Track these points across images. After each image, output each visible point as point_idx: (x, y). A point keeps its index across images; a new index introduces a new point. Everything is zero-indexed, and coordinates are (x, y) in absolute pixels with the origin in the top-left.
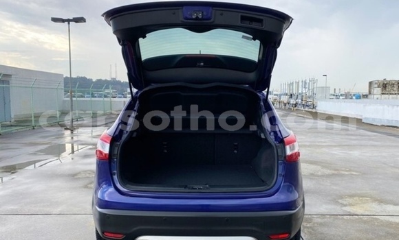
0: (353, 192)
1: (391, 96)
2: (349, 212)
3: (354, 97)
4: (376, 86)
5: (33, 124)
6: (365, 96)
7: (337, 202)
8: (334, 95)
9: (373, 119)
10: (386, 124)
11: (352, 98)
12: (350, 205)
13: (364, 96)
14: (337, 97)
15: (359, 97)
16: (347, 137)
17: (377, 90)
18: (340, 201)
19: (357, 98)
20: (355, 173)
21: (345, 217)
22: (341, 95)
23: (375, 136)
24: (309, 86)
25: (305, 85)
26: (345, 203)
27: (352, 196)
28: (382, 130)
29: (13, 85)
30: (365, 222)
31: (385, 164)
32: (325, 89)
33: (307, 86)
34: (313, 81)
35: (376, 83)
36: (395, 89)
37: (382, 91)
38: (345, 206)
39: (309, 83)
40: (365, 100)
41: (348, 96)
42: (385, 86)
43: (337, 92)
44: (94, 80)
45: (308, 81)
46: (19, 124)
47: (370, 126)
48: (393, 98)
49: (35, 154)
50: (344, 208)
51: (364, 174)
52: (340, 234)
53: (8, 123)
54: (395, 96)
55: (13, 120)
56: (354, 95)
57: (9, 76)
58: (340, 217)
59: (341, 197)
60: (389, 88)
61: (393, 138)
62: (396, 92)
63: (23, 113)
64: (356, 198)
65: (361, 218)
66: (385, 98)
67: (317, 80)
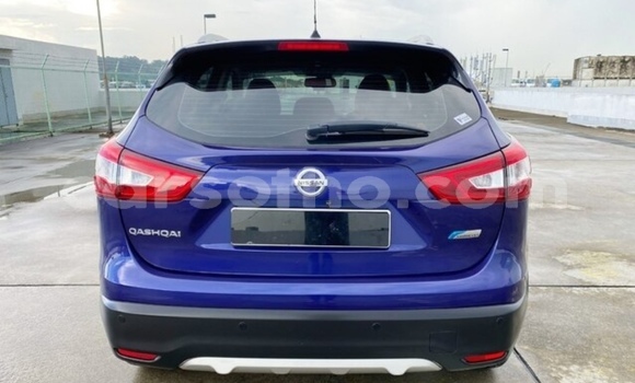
0: (579, 242)
1: (608, 81)
2: (580, 280)
3: (549, 85)
4: (586, 65)
5: (51, 128)
6: (568, 83)
7: (554, 260)
8: (517, 82)
9: (586, 118)
10: (605, 126)
11: (545, 86)
12: (579, 266)
13: (565, 81)
14: (522, 84)
15: (557, 84)
16: (548, 146)
17: (588, 73)
18: (559, 259)
19: (554, 86)
20: (574, 208)
21: (575, 290)
22: (529, 81)
23: (592, 144)
24: (482, 66)
25: (476, 65)
26: (569, 262)
27: (578, 249)
28: (600, 135)
29: (16, 65)
30: (614, 300)
31: (621, 191)
32: (505, 71)
33: (479, 66)
34: (490, 58)
35: (586, 62)
36: (615, 70)
37: (595, 73)
38: (570, 267)
39: (482, 62)
40: (567, 88)
41: (539, 82)
42: (600, 66)
43: (522, 77)
44: (150, 62)
45: (480, 59)
46: (30, 129)
47: (581, 129)
48: (611, 85)
49: (46, 176)
50: (570, 273)
51: (590, 208)
52: (574, 325)
53: (14, 127)
54: (615, 81)
55: (21, 123)
56: (549, 81)
57: (8, 51)
58: (568, 290)
59: (561, 252)
60: (606, 68)
61: (622, 147)
62: (617, 76)
63: (37, 111)
64: (587, 253)
65: (603, 293)
66: (599, 86)
67: (495, 56)
